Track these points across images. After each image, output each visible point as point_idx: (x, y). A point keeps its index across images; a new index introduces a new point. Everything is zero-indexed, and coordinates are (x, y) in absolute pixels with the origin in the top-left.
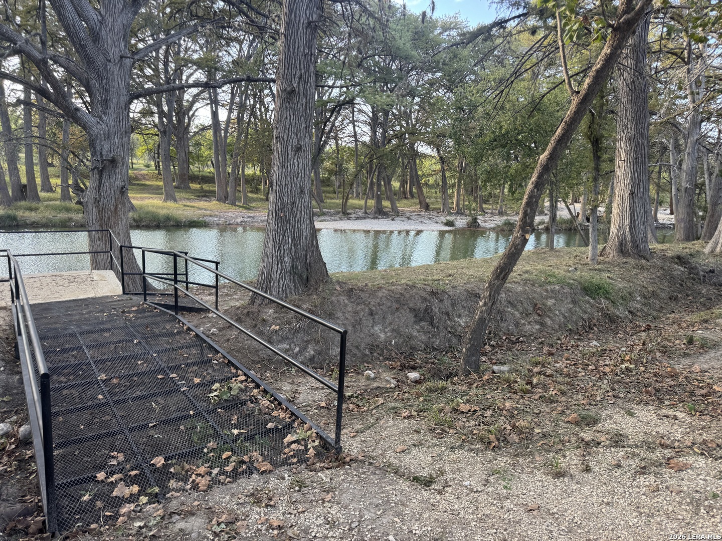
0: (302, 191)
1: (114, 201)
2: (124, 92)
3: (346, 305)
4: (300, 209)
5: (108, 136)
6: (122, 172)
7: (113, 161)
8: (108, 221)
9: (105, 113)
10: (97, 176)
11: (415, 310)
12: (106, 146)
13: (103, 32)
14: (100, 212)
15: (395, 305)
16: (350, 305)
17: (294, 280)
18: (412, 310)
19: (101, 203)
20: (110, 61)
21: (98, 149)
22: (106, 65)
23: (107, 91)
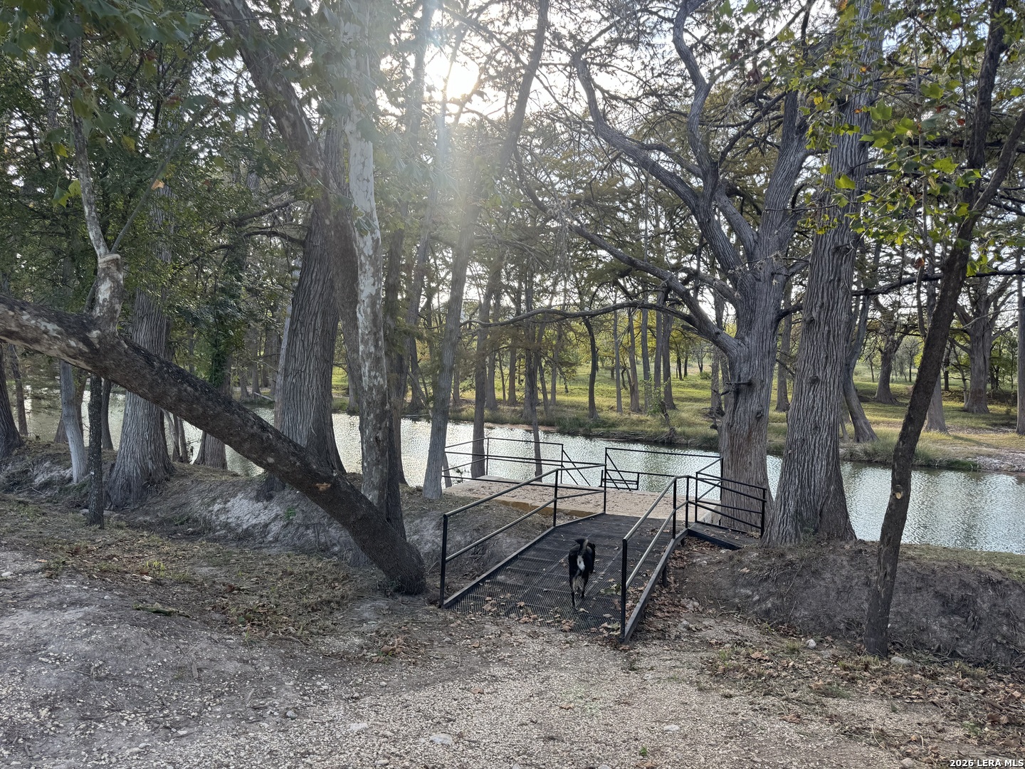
0: (816, 427)
1: (747, 427)
2: (772, 310)
3: (843, 567)
4: (812, 447)
5: (748, 359)
6: (760, 396)
7: (750, 384)
8: (739, 448)
9: (748, 335)
10: (733, 400)
11: (943, 596)
12: (745, 369)
13: (757, 251)
14: (732, 438)
15: (915, 584)
16: (848, 567)
17: (796, 527)
18: (937, 595)
19: (733, 429)
20: (759, 280)
21: (737, 371)
22: (755, 284)
23: (753, 311)
